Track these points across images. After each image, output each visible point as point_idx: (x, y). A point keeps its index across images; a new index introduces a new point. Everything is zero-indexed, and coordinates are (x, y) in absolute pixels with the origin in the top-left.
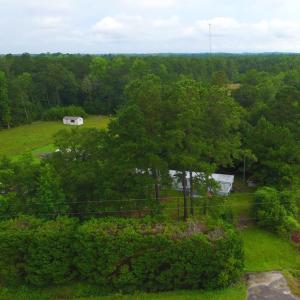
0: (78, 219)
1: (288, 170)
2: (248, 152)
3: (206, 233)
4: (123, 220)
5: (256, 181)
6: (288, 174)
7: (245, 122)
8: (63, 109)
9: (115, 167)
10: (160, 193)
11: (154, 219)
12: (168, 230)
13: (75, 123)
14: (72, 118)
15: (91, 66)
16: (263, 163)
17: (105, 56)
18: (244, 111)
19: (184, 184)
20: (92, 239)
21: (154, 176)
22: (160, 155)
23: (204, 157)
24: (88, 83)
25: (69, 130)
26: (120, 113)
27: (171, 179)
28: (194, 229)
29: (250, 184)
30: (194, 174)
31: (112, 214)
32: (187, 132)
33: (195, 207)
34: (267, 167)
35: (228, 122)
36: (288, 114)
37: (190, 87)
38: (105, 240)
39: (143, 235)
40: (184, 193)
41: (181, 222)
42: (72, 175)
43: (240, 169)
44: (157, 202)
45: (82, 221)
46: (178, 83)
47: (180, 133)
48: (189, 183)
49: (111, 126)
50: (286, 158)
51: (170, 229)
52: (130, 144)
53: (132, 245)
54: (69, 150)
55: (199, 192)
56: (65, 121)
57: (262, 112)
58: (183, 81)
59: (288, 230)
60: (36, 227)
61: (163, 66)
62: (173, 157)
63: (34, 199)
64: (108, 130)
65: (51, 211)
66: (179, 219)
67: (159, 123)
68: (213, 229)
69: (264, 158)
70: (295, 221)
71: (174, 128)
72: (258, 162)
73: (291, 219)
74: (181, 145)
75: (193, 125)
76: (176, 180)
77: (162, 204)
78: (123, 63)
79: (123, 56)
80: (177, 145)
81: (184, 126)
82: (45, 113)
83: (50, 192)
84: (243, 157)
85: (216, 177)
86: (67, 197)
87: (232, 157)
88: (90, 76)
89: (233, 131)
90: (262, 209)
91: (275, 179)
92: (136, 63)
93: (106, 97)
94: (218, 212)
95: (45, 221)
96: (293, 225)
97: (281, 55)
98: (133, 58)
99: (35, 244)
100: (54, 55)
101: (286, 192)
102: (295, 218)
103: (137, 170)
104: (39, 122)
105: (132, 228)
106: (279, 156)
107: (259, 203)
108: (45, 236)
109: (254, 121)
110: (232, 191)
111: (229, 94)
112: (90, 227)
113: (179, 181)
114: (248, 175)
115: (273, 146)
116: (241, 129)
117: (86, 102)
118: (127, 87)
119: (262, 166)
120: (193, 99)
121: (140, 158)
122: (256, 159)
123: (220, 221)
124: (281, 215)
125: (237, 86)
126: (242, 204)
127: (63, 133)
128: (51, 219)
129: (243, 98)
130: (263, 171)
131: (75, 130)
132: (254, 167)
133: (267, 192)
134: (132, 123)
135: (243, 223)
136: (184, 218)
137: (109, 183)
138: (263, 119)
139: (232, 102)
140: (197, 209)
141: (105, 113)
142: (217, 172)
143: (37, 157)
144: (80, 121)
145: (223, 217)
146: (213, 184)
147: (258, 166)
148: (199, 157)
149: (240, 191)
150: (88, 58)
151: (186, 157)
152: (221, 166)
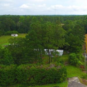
0: (17, 65)
1: (79, 48)
2: (67, 43)
3: (56, 67)
4: (31, 64)
5: (70, 52)
6: (78, 49)
7: (66, 35)
8: (11, 32)
9: (28, 49)
10: (42, 56)
11: (40, 64)
12: (45, 67)
13: (15, 36)
14: (14, 34)
15: (20, 19)
16: (72, 46)
17: (24, 16)
18: (66, 31)
19: (49, 53)
20: (22, 70)
21: (40, 51)
22: (41, 45)
23: (54, 45)
24: (19, 24)
25: (13, 38)
26: (29, 33)
27: (45, 52)
28: (52, 66)
29: (68, 52)
30: (52, 50)
31: (28, 63)
32: (49, 38)
33: (52, 60)
34: (72, 47)
35: (61, 35)
36: (78, 32)
37: (50, 25)
38: (26, 71)
39: (37, 68)
40: (49, 56)
41: (48, 64)
42: (15, 52)
43: (65, 48)
44: (41, 59)
45: (18, 65)
46: (46, 24)
47: (47, 38)
48: (50, 53)
49: (26, 37)
50: (78, 45)
51: (45, 66)
52: (32, 42)
53: (34, 71)
54: (13, 44)
55: (53, 55)
56: (12, 35)
57: (71, 32)
58: (48, 23)
59: (79, 65)
60: (3, 68)
61: (41, 19)
62: (45, 45)
63: (3, 59)
64: (25, 38)
65: (8, 62)
66: (47, 63)
67: (41, 35)
68: (58, 66)
69: (72, 45)
70: (81, 62)
71: (45, 37)
72: (70, 46)
73: (80, 62)
74: (48, 42)
75: (51, 36)
76: (46, 52)
77: (42, 59)
78: (29, 18)
79: (29, 16)
80: (47, 42)
81: (48, 36)
82: (6, 33)
83: (8, 57)
84: (66, 45)
85: (58, 51)
86: (13, 58)
87: (62, 45)
88: (19, 22)
89: (63, 37)
90: (72, 59)
91: (75, 51)
92: (33, 18)
93: (25, 28)
94: (59, 61)
95: (7, 66)
96: (80, 63)
97: (76, 15)
98: (32, 16)
99: (3, 73)
100: (8, 15)
101: (78, 54)
102: (81, 61)
103: (35, 49)
104: (4, 36)
105: (34, 67)
106: (76, 44)
107: (70, 58)
108: (6, 70)
109: (68, 34)
110: (63, 55)
111: (61, 27)
112: (21, 67)
113: (47, 52)
114: (67, 50)
115: (74, 41)
116: (65, 37)
117: (18, 30)
118: (31, 25)
119: (71, 47)
120: (51, 28)
121: (35, 46)
122: (69, 45)
123: (60, 63)
124: (77, 61)
125: (63, 24)
126: (66, 58)
127: (11, 39)
128: (8, 65)
129: (65, 28)
130: (72, 48)
131: (15, 38)
132: (69, 48)
133: (73, 55)
134: (33, 35)
135: (66, 63)
136: (49, 63)
137: (26, 53)
138: (71, 34)
139: (62, 29)
140: (53, 60)
141: (24, 33)
142: (58, 49)
143: (3, 46)
144: (17, 35)
145: (61, 62)
146: (57, 53)
147: (70, 47)
148: (53, 45)
149: (65, 55)
150: (19, 16)
151: (49, 45)
152: (59, 48)
